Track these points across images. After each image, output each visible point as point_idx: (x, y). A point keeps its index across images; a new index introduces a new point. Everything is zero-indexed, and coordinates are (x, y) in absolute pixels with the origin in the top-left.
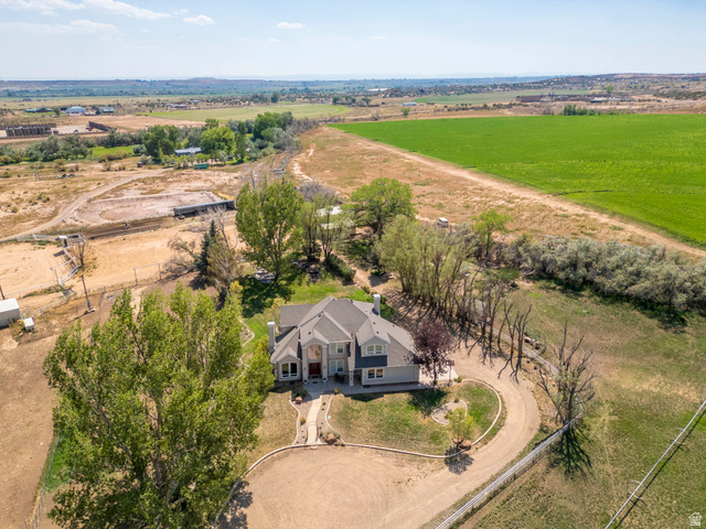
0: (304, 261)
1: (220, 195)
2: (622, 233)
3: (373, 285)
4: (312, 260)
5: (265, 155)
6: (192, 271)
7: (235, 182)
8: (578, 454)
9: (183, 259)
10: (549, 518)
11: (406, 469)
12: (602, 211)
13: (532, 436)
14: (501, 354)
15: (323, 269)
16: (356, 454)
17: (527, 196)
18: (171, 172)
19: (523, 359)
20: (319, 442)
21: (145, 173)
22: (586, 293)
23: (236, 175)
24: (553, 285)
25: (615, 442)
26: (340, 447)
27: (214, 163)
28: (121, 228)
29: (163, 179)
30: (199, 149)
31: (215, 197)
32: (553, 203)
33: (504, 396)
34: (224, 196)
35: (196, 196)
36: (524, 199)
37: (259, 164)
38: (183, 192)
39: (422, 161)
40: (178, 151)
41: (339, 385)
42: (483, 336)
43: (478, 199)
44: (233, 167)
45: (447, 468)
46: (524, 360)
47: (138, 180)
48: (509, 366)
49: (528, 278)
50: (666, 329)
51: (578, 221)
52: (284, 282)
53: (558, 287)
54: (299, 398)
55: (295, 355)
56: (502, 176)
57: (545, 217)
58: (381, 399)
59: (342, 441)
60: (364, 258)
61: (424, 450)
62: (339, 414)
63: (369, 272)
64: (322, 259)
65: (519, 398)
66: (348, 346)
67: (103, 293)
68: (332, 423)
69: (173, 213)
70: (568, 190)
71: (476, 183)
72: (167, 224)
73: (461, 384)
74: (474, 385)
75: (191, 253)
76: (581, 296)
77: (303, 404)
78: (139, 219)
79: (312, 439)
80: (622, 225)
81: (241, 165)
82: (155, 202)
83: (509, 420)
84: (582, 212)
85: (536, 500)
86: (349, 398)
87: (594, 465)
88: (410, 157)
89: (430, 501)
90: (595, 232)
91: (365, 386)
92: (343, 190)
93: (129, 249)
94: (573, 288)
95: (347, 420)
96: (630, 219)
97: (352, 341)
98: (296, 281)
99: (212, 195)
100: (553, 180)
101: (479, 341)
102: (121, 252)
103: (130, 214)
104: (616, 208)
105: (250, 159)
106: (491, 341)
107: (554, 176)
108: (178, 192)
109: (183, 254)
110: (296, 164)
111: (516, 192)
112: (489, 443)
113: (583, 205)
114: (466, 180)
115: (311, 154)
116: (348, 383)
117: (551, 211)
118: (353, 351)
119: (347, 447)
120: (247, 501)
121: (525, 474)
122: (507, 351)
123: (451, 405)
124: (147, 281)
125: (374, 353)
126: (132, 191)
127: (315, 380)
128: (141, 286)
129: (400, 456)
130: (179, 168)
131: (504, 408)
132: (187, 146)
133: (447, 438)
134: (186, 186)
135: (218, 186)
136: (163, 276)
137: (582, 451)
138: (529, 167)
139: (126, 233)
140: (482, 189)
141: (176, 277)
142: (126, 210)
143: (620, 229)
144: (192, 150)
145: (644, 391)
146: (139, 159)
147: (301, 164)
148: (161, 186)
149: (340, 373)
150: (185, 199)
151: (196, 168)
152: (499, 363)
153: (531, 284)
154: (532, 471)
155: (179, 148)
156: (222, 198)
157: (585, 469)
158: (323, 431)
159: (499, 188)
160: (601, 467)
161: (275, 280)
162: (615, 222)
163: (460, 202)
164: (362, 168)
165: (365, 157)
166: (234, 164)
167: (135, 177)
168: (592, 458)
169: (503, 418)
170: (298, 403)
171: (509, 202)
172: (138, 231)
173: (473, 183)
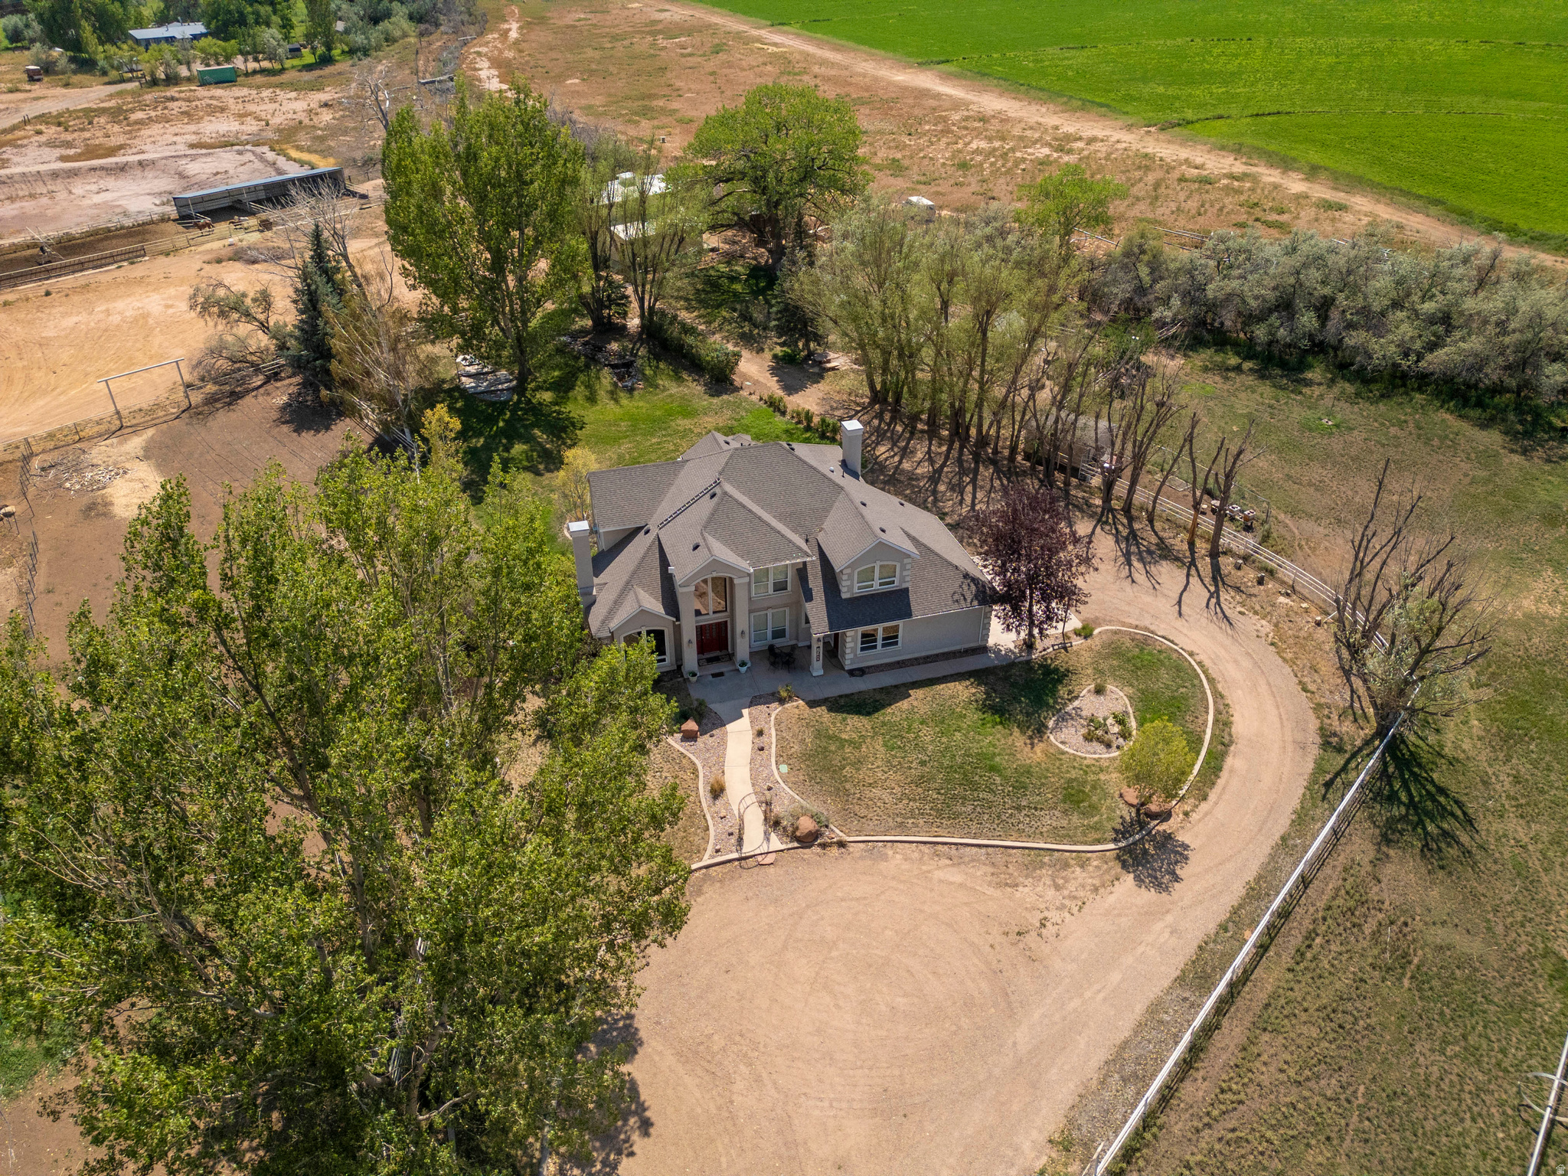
0: (583, 332)
1: (294, 154)
2: (1348, 218)
3: (791, 389)
4: (607, 329)
5: (390, 40)
6: (274, 376)
7: (326, 116)
8: (1434, 800)
9: (242, 342)
10: (1420, 980)
11: (1026, 893)
12: (1286, 164)
13: (1310, 766)
14: (1165, 552)
15: (642, 352)
16: (883, 865)
17: (1100, 134)
18: (133, 93)
19: (1222, 559)
20: (776, 843)
21: (54, 98)
22: (1315, 374)
23: (324, 97)
24: (1233, 361)
25: (1508, 759)
26: (834, 851)
27: (252, 65)
28: (28, 261)
29: (117, 115)
30: (198, 28)
31: (281, 161)
32: (1165, 149)
33: (1207, 663)
34: (305, 156)
35: (226, 160)
36: (1092, 140)
37: (382, 66)
38: (182, 149)
39: (810, 49)
40: (139, 34)
41: (782, 674)
42: (1107, 508)
43: (983, 144)
44: (307, 76)
45: (1129, 879)
46: (1226, 563)
47: (43, 118)
48: (1194, 580)
49: (1167, 343)
50: (1525, 452)
51: (1238, 192)
52: (547, 396)
53: (1247, 365)
54: (691, 725)
55: (656, 606)
56: (1018, 83)
57: (1157, 186)
58: (904, 705)
59: (838, 834)
60: (746, 317)
61: (1057, 834)
62: (807, 757)
63: (768, 355)
64: (634, 323)
65: (1246, 663)
66: (802, 572)
67: (27, 459)
68: (794, 785)
69: (172, 211)
70: (1189, 115)
71: (966, 104)
72: (165, 244)
73: (1095, 642)
74: (1128, 643)
75: (264, 326)
76: (1309, 383)
77: (702, 740)
78: (75, 231)
79: (755, 838)
80: (1340, 197)
81: (329, 70)
82: (110, 182)
83: (1242, 725)
84: (1239, 168)
85: (1376, 935)
86: (822, 711)
87: (1482, 825)
88: (777, 38)
89: (1115, 977)
90: (1285, 217)
91: (852, 673)
92: (632, 132)
93: (70, 321)
94: (1283, 365)
95: (835, 771)
96: (1356, 183)
97: (813, 558)
98: (579, 391)
99: (271, 156)
100: (1146, 90)
101: (1100, 521)
102: (50, 333)
103: (42, 218)
104: (1315, 157)
105: (351, 52)
106: (1131, 519)
107: (1145, 80)
108: (169, 152)
109: (244, 328)
110: (484, 64)
111: (1069, 125)
112: (1213, 796)
113: (1238, 151)
114: (938, 96)
115: (514, 35)
116: (806, 668)
117: (1169, 169)
118: (816, 583)
119: (852, 848)
120: (627, 1042)
121: (1327, 870)
122: (1180, 543)
123: (1087, 703)
124: (148, 416)
125: (876, 586)
126: (32, 152)
127: (716, 668)
128: (136, 430)
129: (999, 857)
130: (154, 82)
131: (1218, 695)
132: (162, 20)
133: (1106, 795)
134: (188, 132)
135: (279, 130)
136: (196, 398)
137: (1442, 791)
138: (1079, 58)
139: (49, 274)
140: (983, 119)
141: (234, 397)
142: (28, 206)
143: (1341, 208)
144: (181, 30)
145: (1528, 616)
146: (27, 60)
147: (497, 63)
148: (117, 134)
149: (779, 642)
150: (193, 168)
151: (204, 81)
152: (1170, 575)
153: (1180, 361)
154: (1341, 860)
155: (140, 24)
156: (302, 163)
157: (1464, 838)
158: (777, 809)
159: (1023, 114)
160: (1497, 826)
161: (520, 389)
162: (1320, 191)
163: (941, 153)
164: (663, 70)
165: (661, 42)
166: (309, 68)
167: (32, 110)
168: (1471, 807)
169: (1223, 723)
170: (690, 737)
171: (1060, 149)
172: (81, 267)
173: (957, 105)
